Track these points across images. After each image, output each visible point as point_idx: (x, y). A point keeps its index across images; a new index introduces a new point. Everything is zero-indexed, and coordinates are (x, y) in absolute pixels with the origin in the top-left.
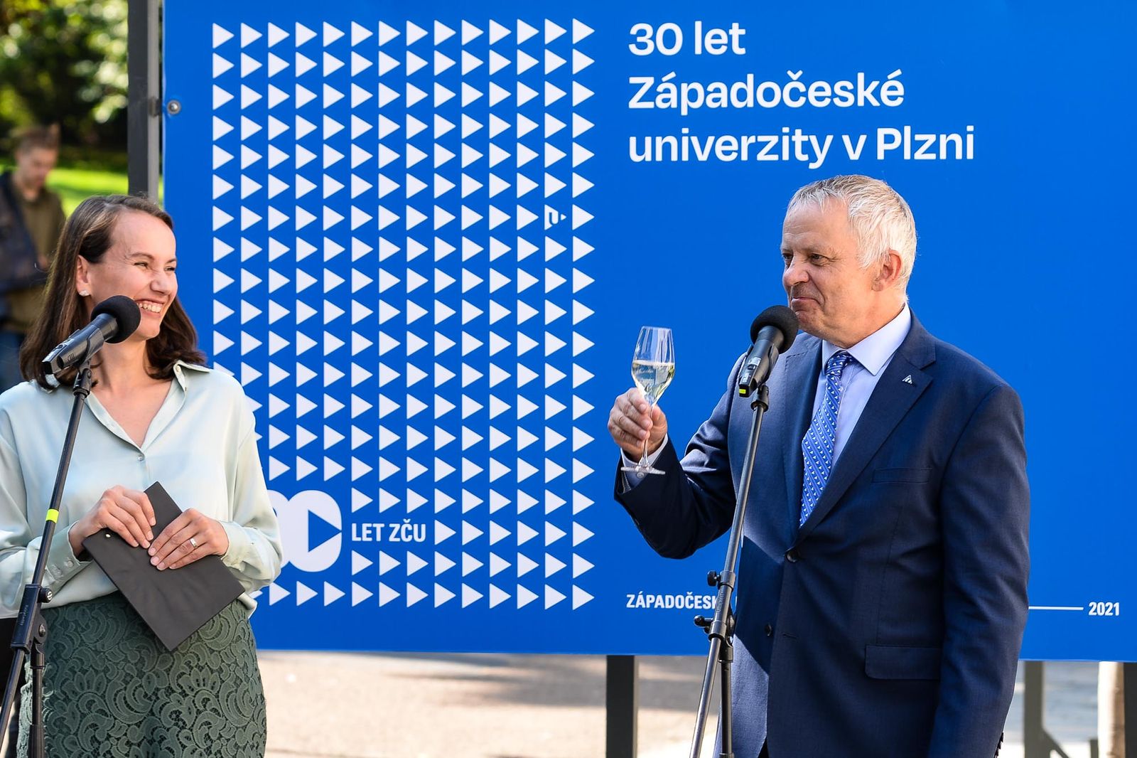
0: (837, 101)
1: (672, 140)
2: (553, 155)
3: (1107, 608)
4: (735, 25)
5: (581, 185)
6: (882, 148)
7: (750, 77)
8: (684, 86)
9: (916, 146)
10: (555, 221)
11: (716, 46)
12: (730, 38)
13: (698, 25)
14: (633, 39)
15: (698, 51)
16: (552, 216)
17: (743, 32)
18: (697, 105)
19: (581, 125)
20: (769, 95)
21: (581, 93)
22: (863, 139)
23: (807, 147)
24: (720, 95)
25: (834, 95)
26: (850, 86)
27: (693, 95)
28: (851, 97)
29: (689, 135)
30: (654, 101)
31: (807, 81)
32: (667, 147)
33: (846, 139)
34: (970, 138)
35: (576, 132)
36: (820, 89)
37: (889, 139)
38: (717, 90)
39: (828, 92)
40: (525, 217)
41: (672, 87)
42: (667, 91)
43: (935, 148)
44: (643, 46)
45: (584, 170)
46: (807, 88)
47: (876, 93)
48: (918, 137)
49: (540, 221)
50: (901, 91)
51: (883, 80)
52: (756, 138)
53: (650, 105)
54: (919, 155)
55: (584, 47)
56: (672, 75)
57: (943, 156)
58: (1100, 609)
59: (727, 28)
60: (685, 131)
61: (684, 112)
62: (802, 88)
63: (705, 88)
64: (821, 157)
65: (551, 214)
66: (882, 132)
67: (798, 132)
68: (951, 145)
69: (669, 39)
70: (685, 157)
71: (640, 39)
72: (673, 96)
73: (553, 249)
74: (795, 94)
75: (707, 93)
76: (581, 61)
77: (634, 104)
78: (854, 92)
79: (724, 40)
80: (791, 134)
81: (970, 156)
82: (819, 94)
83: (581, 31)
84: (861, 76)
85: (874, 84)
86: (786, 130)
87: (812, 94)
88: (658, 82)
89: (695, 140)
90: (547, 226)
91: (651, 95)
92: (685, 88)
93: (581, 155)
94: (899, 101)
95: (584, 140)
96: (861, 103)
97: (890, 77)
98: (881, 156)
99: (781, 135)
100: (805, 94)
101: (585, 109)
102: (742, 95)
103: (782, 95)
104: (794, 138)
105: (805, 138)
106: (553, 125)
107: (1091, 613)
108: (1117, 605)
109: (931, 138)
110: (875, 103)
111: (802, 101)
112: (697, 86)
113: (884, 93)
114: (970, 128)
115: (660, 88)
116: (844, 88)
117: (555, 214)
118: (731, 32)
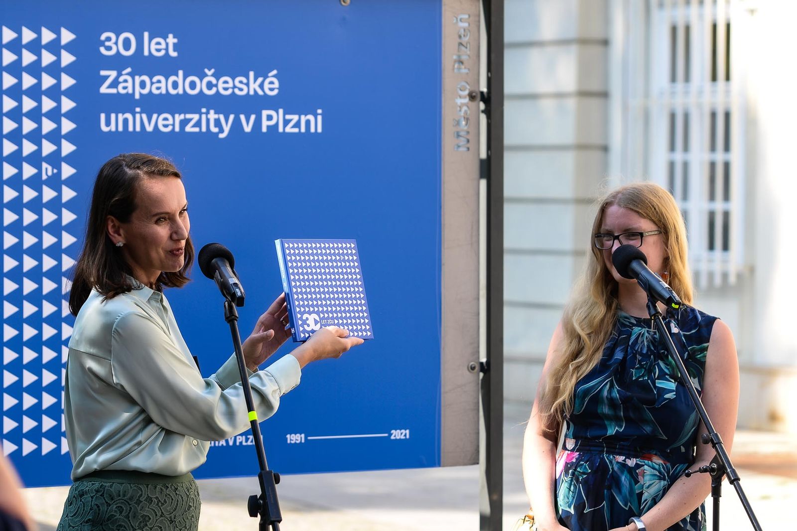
0: (237, 91)
1: (129, 116)
2: (48, 126)
3: (401, 434)
4: (171, 36)
5: (67, 148)
6: (265, 124)
7: (181, 73)
8: (137, 78)
9: (286, 122)
10: (50, 173)
11: (158, 50)
12: (167, 44)
13: (146, 35)
14: (102, 44)
15: (146, 53)
16: (47, 170)
17: (175, 40)
18: (145, 91)
19: (67, 104)
20: (193, 85)
21: (67, 82)
22: (253, 117)
23: (218, 123)
24: (161, 85)
25: (234, 87)
26: (245, 80)
27: (143, 85)
28: (245, 88)
29: (141, 113)
30: (117, 87)
31: (217, 76)
32: (126, 121)
33: (242, 117)
34: (320, 118)
35: (64, 109)
36: (226, 82)
37: (270, 118)
38: (159, 82)
39: (231, 85)
40: (28, 171)
41: (129, 78)
42: (126, 81)
43: (298, 125)
44: (109, 48)
45: (70, 137)
46: (218, 80)
47: (261, 86)
48: (288, 117)
49: (39, 174)
50: (277, 85)
51: (266, 77)
52: (185, 116)
53: (113, 91)
54: (288, 129)
55: (69, 47)
56: (129, 70)
57: (303, 130)
58: (398, 434)
59: (165, 38)
60: (138, 110)
61: (137, 96)
62: (214, 81)
63: (151, 79)
64: (227, 129)
65: (47, 169)
66: (265, 113)
67: (212, 112)
68: (308, 123)
69: (127, 44)
70: (138, 129)
71: (107, 44)
72: (130, 84)
73: (48, 194)
74: (210, 86)
75: (152, 83)
76: (67, 59)
77: (104, 90)
78: (247, 85)
79: (163, 46)
80: (207, 113)
81: (320, 130)
82: (225, 86)
83: (67, 36)
84: (252, 74)
85: (260, 80)
86: (204, 110)
87: (221, 85)
88: (120, 74)
89: (144, 116)
90: (44, 177)
91: (115, 84)
92: (138, 79)
93: (67, 126)
94: (276, 92)
95: (70, 115)
96: (252, 93)
97: (270, 74)
98: (264, 130)
99: (201, 114)
100: (216, 86)
101: (70, 93)
102: (175, 85)
103: (201, 86)
104: (209, 116)
105: (216, 116)
106: (48, 104)
107: (392, 437)
108: (408, 431)
109: (295, 118)
110: (260, 92)
111: (214, 91)
112: (145, 78)
113: (267, 86)
114: (319, 111)
115: (121, 79)
116: (241, 82)
117: (50, 168)
118: (168, 40)
